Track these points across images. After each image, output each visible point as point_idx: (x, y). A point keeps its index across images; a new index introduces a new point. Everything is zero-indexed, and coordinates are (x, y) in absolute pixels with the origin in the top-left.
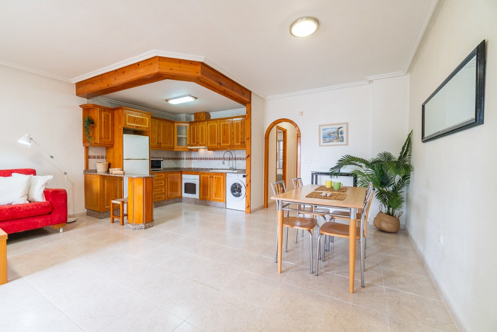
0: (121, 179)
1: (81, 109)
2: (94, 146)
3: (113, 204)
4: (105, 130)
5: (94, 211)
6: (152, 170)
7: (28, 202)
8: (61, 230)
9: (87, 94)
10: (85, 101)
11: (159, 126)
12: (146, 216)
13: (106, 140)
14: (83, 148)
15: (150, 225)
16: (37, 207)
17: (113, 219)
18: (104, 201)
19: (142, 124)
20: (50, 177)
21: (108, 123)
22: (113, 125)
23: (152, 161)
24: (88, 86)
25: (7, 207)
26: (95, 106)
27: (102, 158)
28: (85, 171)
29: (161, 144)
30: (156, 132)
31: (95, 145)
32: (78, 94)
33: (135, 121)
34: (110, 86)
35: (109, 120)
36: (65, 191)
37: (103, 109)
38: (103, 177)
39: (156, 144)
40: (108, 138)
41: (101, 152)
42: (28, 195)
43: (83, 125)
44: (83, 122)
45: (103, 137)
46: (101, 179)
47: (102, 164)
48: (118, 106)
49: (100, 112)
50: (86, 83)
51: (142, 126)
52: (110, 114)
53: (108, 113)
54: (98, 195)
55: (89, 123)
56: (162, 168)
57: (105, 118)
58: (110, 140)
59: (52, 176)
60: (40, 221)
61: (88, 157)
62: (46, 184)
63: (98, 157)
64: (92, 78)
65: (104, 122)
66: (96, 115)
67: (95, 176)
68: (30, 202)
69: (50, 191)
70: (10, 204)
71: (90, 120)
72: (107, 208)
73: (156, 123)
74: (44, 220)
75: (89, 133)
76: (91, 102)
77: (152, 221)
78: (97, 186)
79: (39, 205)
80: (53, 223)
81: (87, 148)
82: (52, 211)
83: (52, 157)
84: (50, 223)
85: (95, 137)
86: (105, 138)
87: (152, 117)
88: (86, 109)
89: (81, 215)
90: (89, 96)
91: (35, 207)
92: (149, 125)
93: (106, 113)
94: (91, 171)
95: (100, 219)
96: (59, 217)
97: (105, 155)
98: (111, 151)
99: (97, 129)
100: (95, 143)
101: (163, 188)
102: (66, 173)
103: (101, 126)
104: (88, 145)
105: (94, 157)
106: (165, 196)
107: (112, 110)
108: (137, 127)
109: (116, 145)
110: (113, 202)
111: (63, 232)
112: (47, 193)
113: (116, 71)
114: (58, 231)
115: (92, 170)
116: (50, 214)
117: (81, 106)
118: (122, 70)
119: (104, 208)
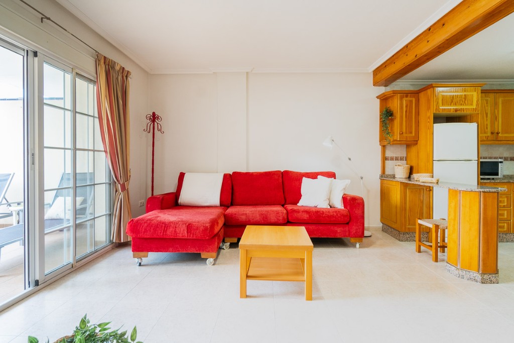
0: (430, 189)
1: (378, 101)
2: (393, 144)
3: (420, 225)
4: (406, 121)
5: (391, 228)
6: (482, 179)
7: (329, 207)
8: (358, 245)
9: (386, 81)
10: (382, 90)
11: (496, 104)
12: (483, 261)
13: (408, 135)
14: (380, 148)
15: (493, 279)
16: (337, 215)
17: (420, 247)
18: (405, 218)
19: (465, 104)
20: (348, 182)
21: (411, 112)
22: (418, 113)
23: (482, 162)
24: (388, 68)
25: (314, 210)
26: (395, 93)
27: (401, 159)
28: (382, 176)
29: (498, 133)
30: (489, 115)
31: (395, 143)
32: (376, 84)
33: (452, 101)
34: (418, 57)
35: (412, 108)
36: (362, 199)
37: (405, 94)
38: (405, 185)
39: (489, 134)
40: (411, 133)
41: (401, 152)
42: (329, 199)
43: (381, 119)
44: (380, 115)
45: (404, 131)
46: (402, 188)
47: (402, 167)
48: (423, 87)
49: (401, 98)
50: (385, 66)
51: (464, 107)
52: (414, 99)
53: (411, 99)
54: (398, 209)
55: (387, 116)
56: (499, 176)
57: (407, 106)
58: (414, 135)
59: (350, 181)
60: (339, 230)
61: (385, 159)
62: (344, 189)
63: (397, 159)
64: (393, 56)
65: (406, 111)
66: (395, 105)
67: (394, 183)
68: (331, 207)
69: (348, 198)
70: (316, 207)
71: (388, 112)
72: (409, 228)
73: (489, 99)
74: (343, 230)
75: (387, 128)
76: (389, 89)
77: (496, 272)
78: (396, 196)
79: (338, 211)
80: (350, 235)
81: (384, 147)
82: (350, 221)
83: (350, 159)
84: (347, 234)
85: (394, 133)
86: (406, 133)
87: (483, 92)
88: (384, 99)
89: (376, 229)
90: (387, 82)
91: (335, 214)
92: (478, 104)
93: (409, 99)
94: (387, 176)
95: (399, 240)
96: (357, 229)
97: (405, 156)
98: (414, 149)
99: (397, 122)
100: (394, 141)
101: (504, 210)
102: (362, 178)
103: (401, 117)
104: (385, 143)
105: (392, 159)
106: (508, 224)
107: (416, 94)
108: (456, 110)
109: (422, 141)
110: (420, 222)
111: (359, 248)
112: (345, 199)
113: (429, 29)
114: (354, 246)
115: (389, 175)
116: (348, 223)
117: (377, 97)
118: (441, 23)
119: (405, 228)
